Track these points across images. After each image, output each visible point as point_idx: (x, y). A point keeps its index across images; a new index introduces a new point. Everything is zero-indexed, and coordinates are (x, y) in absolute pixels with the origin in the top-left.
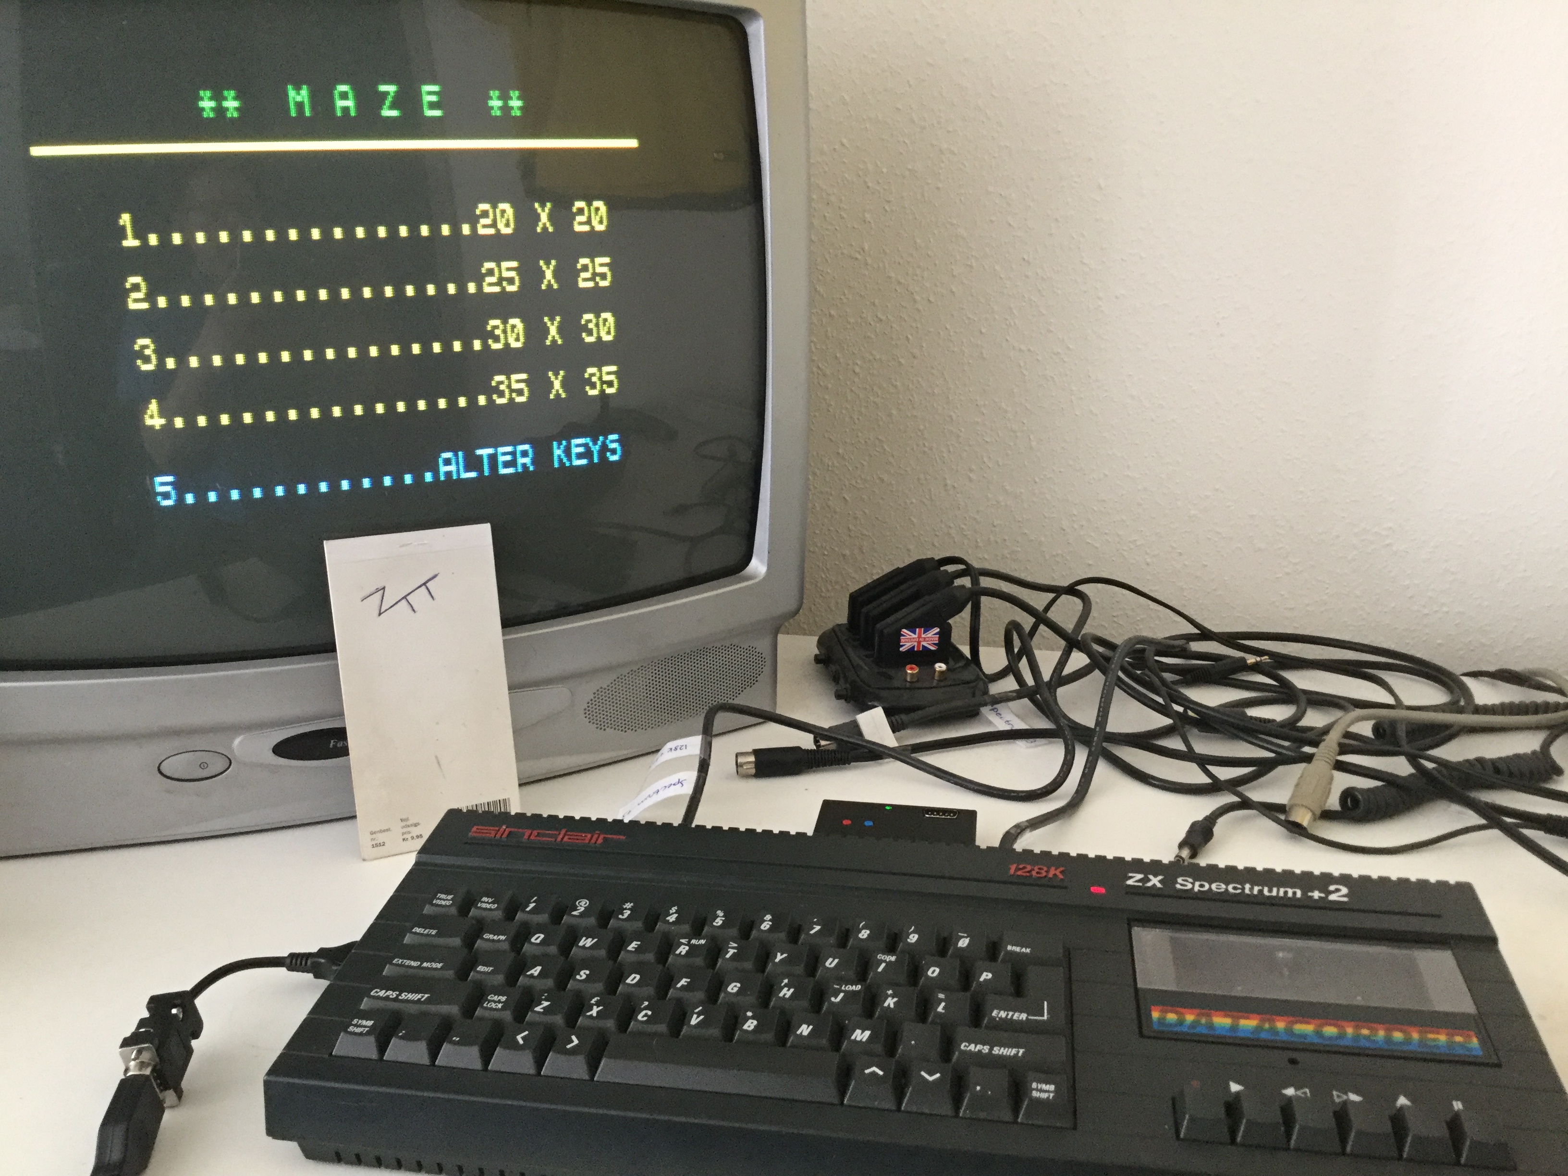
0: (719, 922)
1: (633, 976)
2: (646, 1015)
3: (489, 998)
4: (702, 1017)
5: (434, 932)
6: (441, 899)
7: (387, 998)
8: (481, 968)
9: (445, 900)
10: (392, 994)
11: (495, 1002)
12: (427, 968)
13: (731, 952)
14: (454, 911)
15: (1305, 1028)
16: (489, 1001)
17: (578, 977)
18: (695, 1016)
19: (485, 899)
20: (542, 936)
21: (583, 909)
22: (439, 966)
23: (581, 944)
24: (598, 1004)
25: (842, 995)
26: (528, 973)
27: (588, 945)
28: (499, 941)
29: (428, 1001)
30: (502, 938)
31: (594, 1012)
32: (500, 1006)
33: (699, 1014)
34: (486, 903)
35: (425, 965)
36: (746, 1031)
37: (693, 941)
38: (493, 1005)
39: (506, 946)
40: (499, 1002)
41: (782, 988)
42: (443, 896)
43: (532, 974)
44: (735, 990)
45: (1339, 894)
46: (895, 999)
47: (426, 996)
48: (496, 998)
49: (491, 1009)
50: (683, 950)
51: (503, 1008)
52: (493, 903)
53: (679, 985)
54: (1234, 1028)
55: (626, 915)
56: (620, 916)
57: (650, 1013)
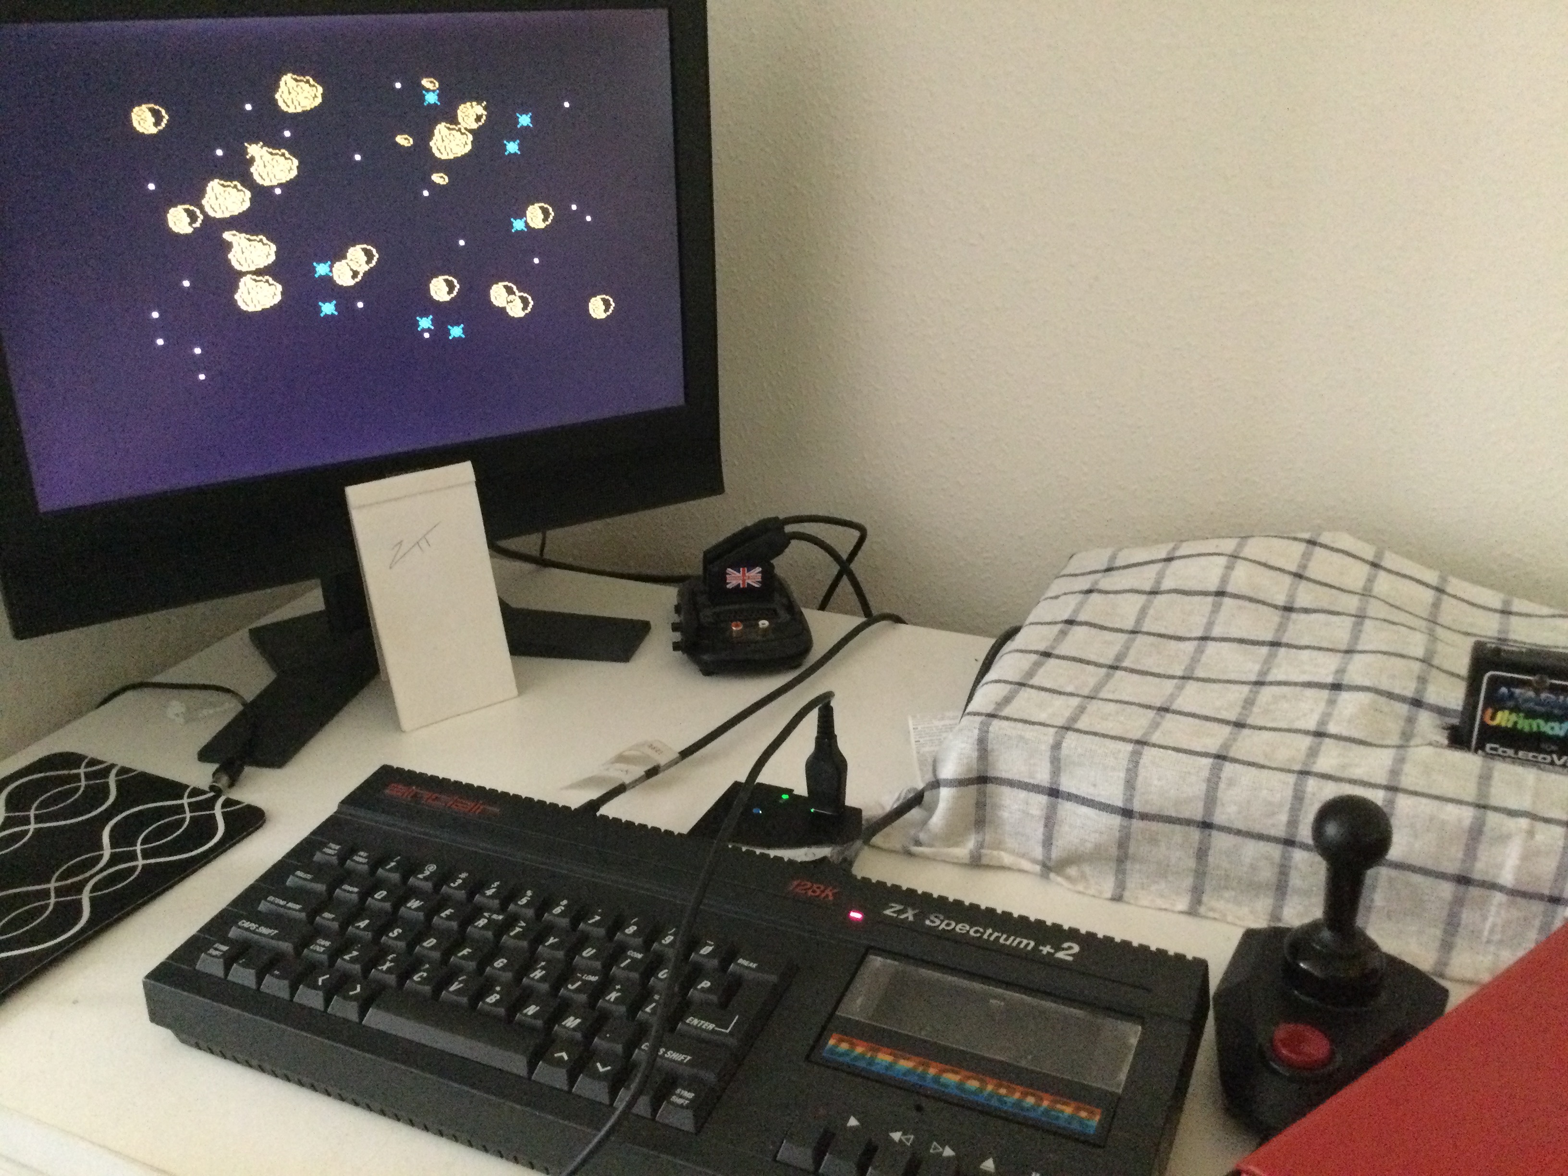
0: (524, 901)
1: (432, 939)
2: (421, 977)
3: (318, 942)
4: (461, 985)
5: (309, 876)
6: (331, 848)
7: (248, 929)
8: (327, 915)
9: (333, 849)
10: (253, 926)
11: (320, 945)
12: (290, 908)
13: (518, 929)
14: (334, 860)
15: (951, 1078)
16: (317, 944)
17: (391, 934)
18: (456, 983)
19: (362, 853)
20: (385, 893)
21: (427, 873)
22: (298, 907)
23: (409, 905)
24: (391, 961)
25: (579, 983)
26: (357, 925)
27: (413, 907)
28: (352, 892)
29: (272, 938)
30: (356, 890)
31: (385, 968)
32: (322, 949)
33: (460, 982)
34: (361, 858)
35: (290, 905)
36: (488, 1003)
37: (495, 916)
38: (318, 948)
39: (355, 897)
40: (324, 946)
41: (536, 970)
42: (333, 845)
43: (358, 927)
44: (501, 965)
45: (1068, 952)
46: (619, 994)
47: (276, 932)
48: (323, 942)
49: (315, 951)
50: (482, 922)
51: (324, 953)
52: (365, 858)
53: (460, 954)
54: (890, 1067)
55: (457, 884)
56: (452, 885)
57: (425, 974)
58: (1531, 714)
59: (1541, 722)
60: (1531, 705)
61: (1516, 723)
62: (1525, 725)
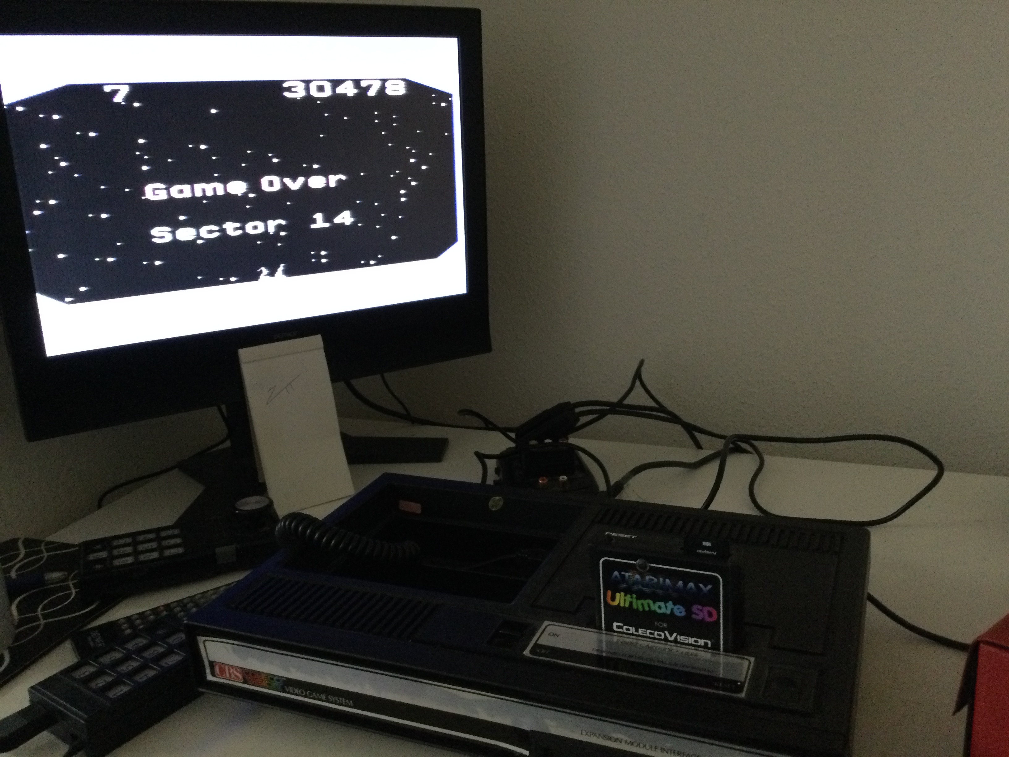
58: (641, 596)
59: (651, 602)
60: (640, 587)
61: (631, 603)
62: (638, 604)
